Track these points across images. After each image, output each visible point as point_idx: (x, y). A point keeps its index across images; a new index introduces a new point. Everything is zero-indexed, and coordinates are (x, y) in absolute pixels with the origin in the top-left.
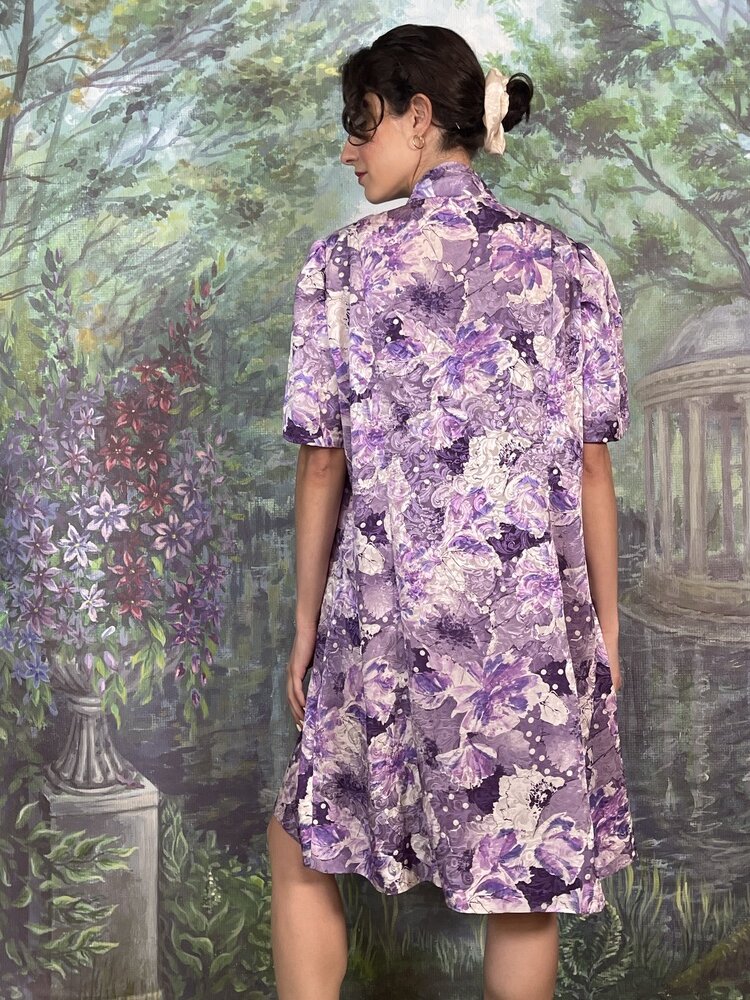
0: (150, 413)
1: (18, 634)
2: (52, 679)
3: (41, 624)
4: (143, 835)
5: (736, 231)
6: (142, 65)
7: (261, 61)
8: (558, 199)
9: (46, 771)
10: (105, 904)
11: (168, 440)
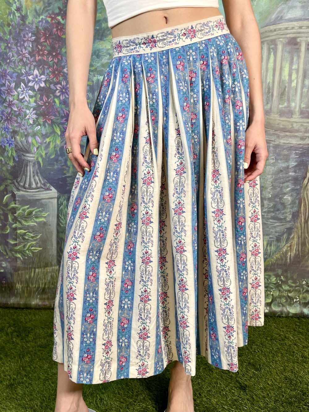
0: (54, 37)
1: (2, 128)
2: (16, 146)
3: (11, 124)
4: (51, 208)
9: (14, 183)
10: (37, 234)
11: (61, 49)
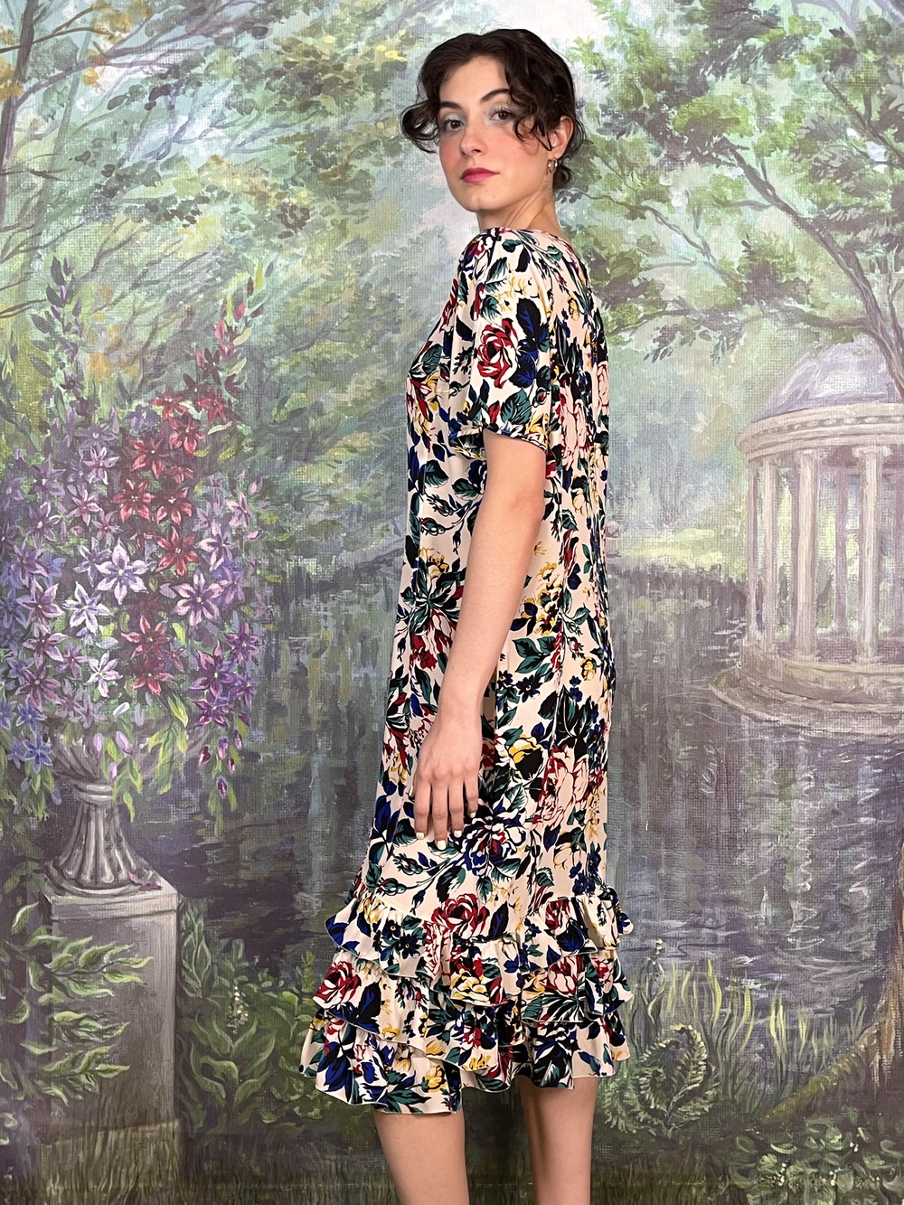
0: (172, 454)
1: (16, 710)
2: (56, 762)
3: (43, 699)
4: (159, 943)
5: (860, 256)
6: (168, 42)
7: (310, 41)
8: (655, 213)
9: (47, 868)
10: (114, 1021)
11: (193, 487)
